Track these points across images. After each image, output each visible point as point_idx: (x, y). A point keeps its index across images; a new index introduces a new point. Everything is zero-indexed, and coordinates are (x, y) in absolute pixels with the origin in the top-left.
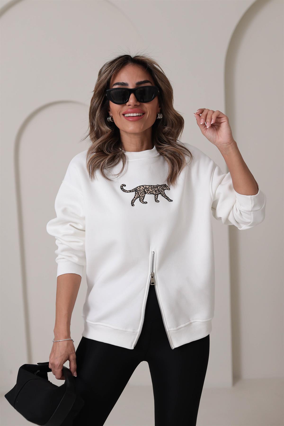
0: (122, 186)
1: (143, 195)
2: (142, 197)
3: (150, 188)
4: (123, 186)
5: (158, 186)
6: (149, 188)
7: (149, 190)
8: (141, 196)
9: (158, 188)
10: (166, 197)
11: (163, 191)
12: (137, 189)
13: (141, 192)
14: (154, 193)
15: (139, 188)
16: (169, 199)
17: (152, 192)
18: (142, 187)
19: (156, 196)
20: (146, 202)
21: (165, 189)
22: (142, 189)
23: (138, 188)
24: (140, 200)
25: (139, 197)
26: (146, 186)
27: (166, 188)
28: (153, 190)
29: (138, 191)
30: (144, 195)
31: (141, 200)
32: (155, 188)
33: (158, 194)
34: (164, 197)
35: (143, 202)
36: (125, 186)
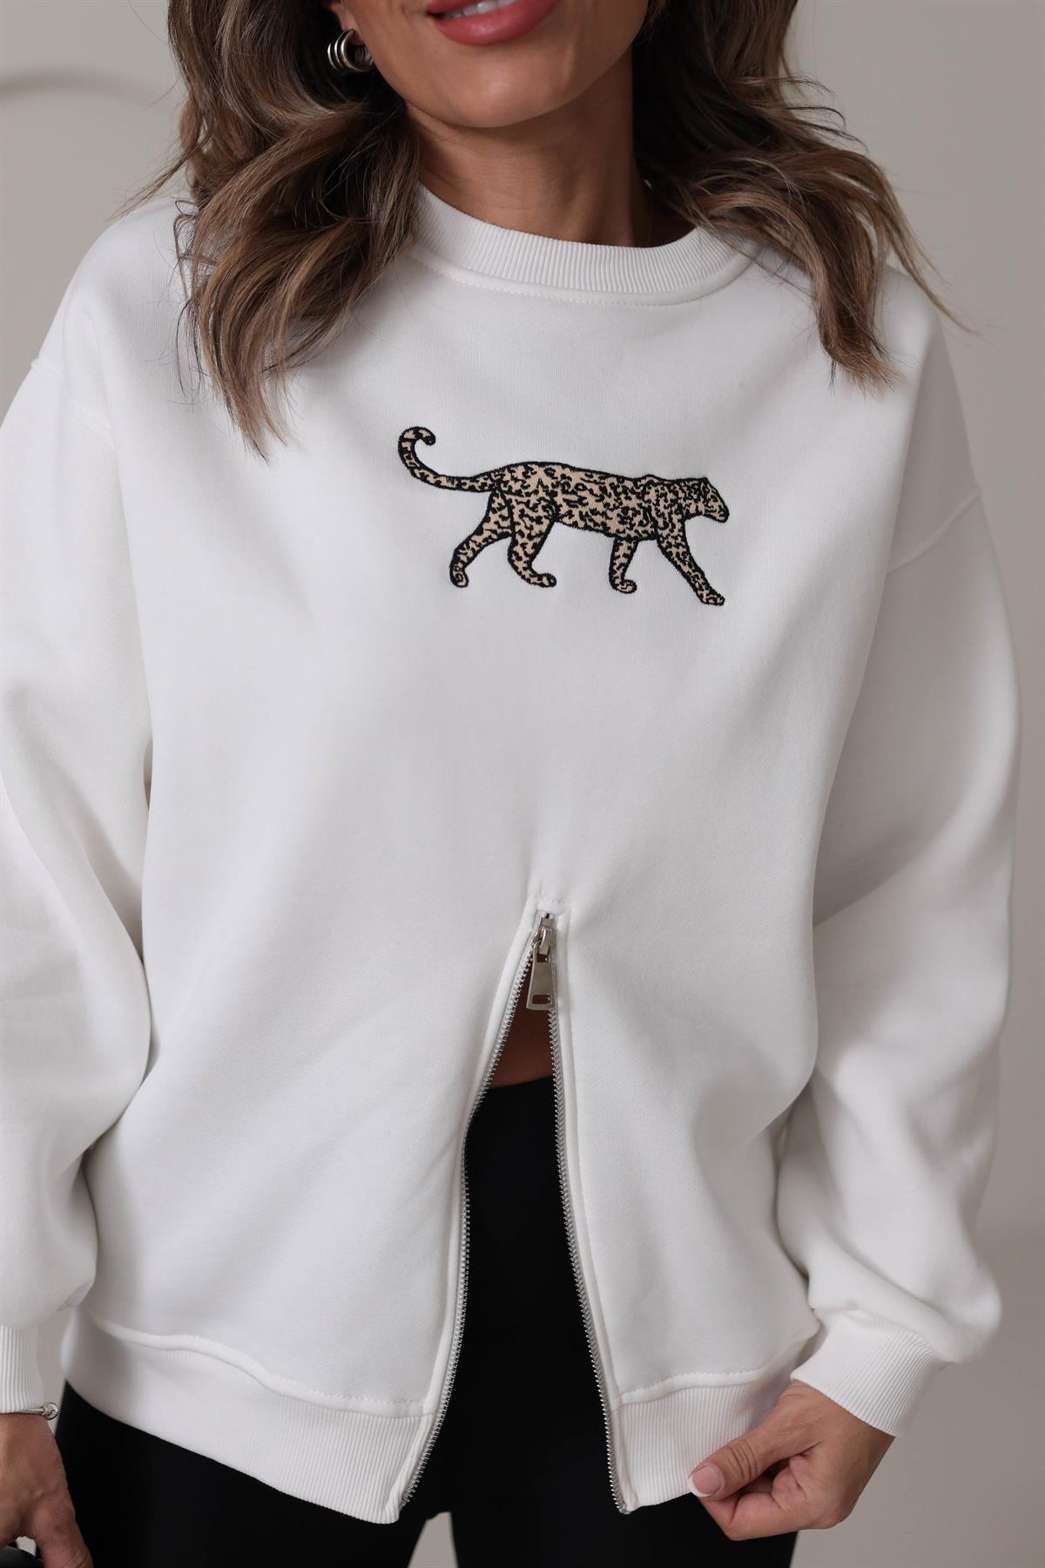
0: (410, 435)
1: (537, 528)
2: (525, 540)
3: (591, 491)
4: (419, 436)
5: (652, 481)
6: (585, 488)
7: (581, 499)
8: (526, 532)
9: (646, 498)
10: (686, 569)
11: (678, 526)
12: (507, 477)
13: (527, 504)
14: (614, 525)
15: (520, 477)
16: (706, 583)
17: (598, 519)
18: (540, 472)
19: (623, 549)
20: (549, 577)
21: (692, 510)
22: (540, 489)
23: (511, 472)
24: (511, 552)
25: (511, 533)
26: (567, 472)
27: (702, 507)
28: (607, 505)
29: (510, 492)
30: (544, 528)
31: (519, 559)
32: (623, 496)
33: (637, 540)
34: (674, 563)
35: (527, 573)
36: (430, 440)
